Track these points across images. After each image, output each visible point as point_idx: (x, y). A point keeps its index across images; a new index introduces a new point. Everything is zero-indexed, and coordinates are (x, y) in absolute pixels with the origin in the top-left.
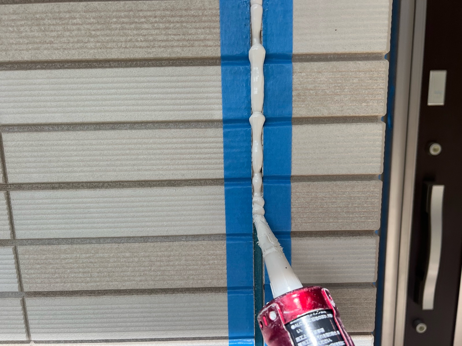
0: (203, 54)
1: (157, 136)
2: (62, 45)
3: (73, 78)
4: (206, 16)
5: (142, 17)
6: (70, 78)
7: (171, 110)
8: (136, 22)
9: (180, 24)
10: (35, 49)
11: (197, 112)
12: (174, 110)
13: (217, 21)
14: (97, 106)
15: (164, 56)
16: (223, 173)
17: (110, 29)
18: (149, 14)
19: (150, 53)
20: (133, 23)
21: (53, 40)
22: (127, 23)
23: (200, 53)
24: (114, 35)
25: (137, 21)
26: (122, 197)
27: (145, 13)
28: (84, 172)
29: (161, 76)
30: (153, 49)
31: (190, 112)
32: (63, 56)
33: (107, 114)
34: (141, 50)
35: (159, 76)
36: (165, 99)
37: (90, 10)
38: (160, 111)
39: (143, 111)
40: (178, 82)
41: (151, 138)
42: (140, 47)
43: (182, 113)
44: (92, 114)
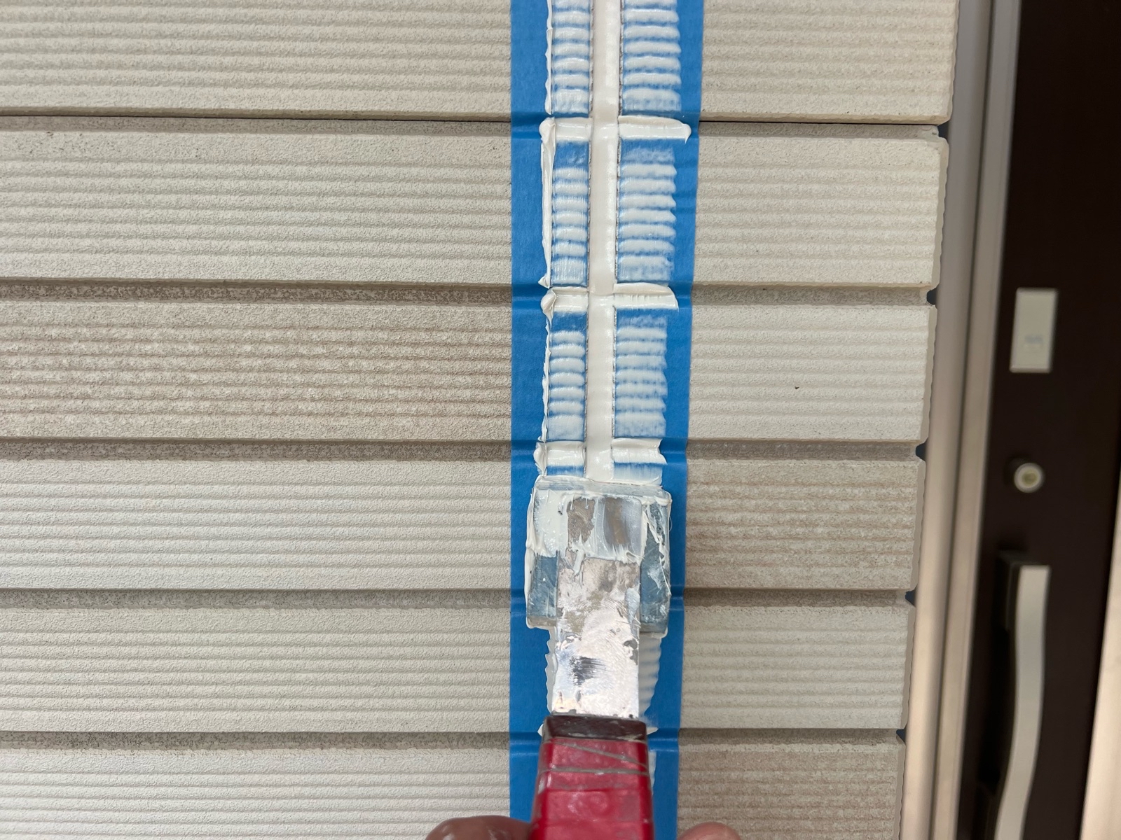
0: (468, 434)
1: (342, 627)
2: (112, 403)
3: (138, 483)
4: (478, 345)
5: (317, 344)
6: (128, 483)
7: (380, 566)
8: (302, 356)
9: (412, 362)
10: (43, 412)
11: (448, 571)
12: (388, 565)
13: (505, 359)
14: (195, 552)
15: (370, 437)
16: (507, 721)
17: (234, 370)
18: (334, 336)
19: (334, 429)
20: (293, 357)
21: (90, 392)
22: (278, 356)
23: (460, 431)
24: (243, 384)
25: (305, 352)
26: (249, 773)
27: (326, 335)
28: (154, 709)
29: (360, 484)
30: (342, 419)
31: (430, 571)
32: (113, 429)
33: (220, 571)
34: (311, 420)
35: (356, 484)
36: (368, 538)
37: (187, 323)
38: (354, 566)
39: (311, 566)
40: (403, 498)
41: (328, 631)
42: (310, 414)
43: (408, 571)
44: (182, 570)
